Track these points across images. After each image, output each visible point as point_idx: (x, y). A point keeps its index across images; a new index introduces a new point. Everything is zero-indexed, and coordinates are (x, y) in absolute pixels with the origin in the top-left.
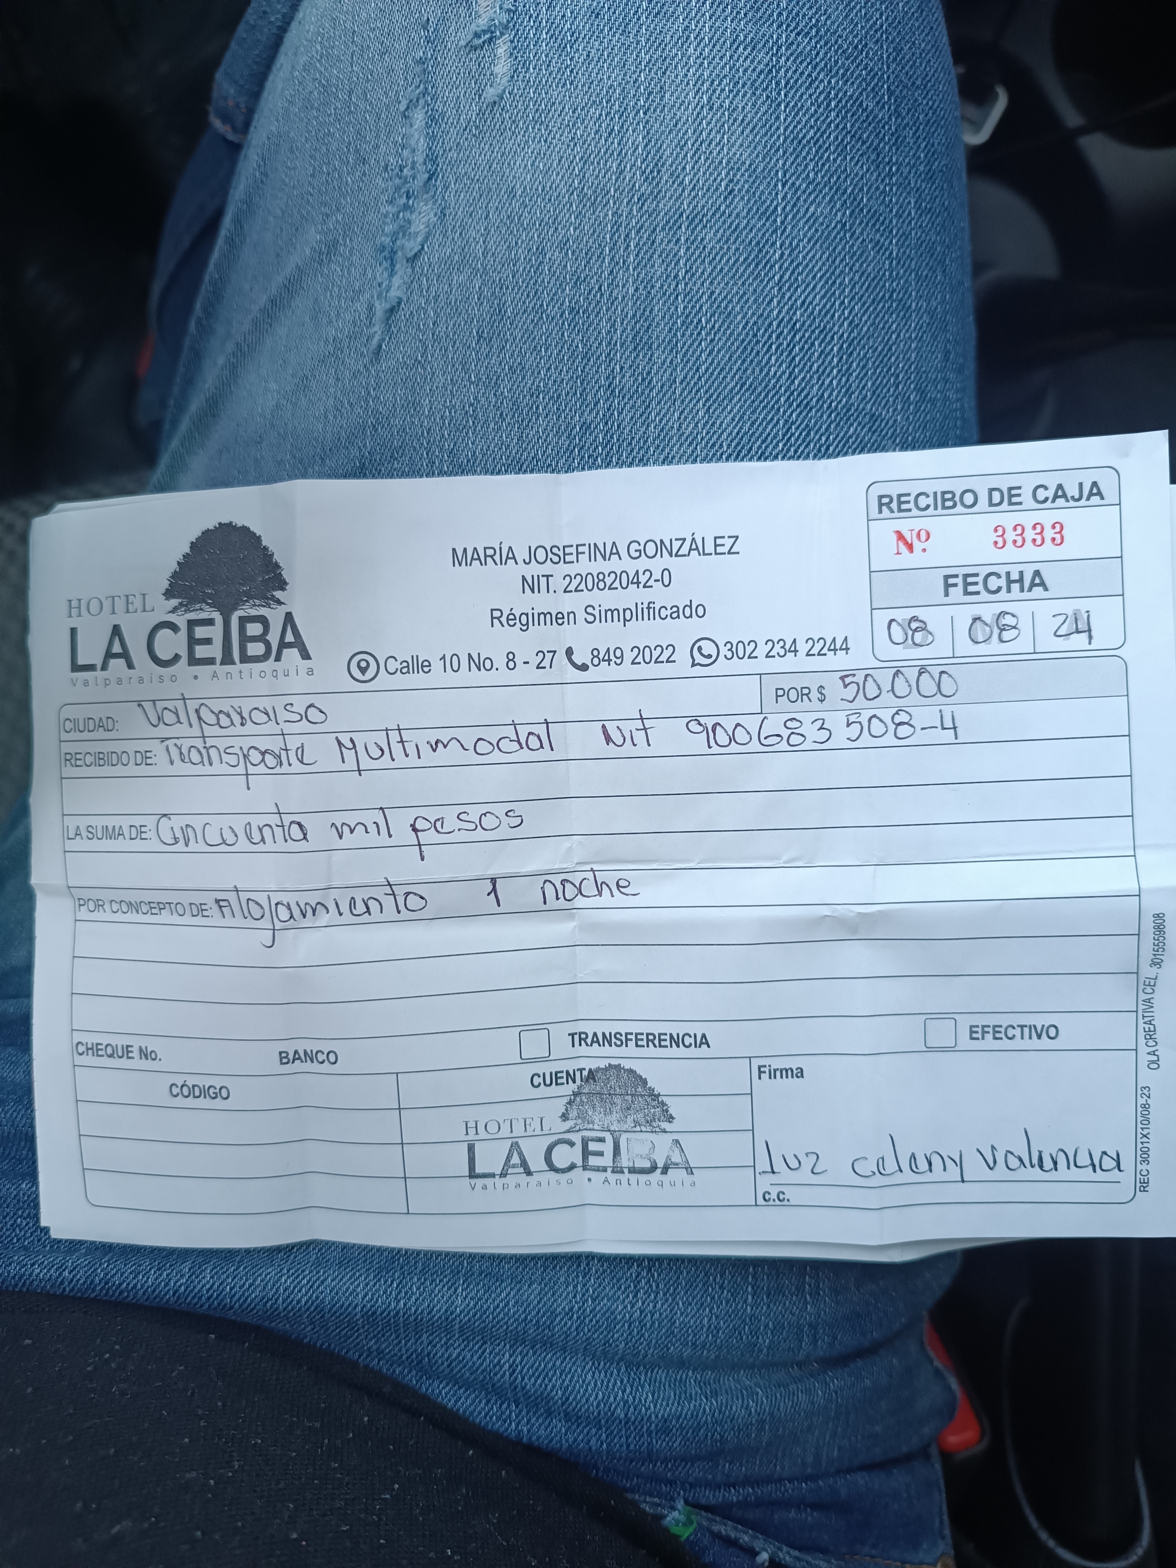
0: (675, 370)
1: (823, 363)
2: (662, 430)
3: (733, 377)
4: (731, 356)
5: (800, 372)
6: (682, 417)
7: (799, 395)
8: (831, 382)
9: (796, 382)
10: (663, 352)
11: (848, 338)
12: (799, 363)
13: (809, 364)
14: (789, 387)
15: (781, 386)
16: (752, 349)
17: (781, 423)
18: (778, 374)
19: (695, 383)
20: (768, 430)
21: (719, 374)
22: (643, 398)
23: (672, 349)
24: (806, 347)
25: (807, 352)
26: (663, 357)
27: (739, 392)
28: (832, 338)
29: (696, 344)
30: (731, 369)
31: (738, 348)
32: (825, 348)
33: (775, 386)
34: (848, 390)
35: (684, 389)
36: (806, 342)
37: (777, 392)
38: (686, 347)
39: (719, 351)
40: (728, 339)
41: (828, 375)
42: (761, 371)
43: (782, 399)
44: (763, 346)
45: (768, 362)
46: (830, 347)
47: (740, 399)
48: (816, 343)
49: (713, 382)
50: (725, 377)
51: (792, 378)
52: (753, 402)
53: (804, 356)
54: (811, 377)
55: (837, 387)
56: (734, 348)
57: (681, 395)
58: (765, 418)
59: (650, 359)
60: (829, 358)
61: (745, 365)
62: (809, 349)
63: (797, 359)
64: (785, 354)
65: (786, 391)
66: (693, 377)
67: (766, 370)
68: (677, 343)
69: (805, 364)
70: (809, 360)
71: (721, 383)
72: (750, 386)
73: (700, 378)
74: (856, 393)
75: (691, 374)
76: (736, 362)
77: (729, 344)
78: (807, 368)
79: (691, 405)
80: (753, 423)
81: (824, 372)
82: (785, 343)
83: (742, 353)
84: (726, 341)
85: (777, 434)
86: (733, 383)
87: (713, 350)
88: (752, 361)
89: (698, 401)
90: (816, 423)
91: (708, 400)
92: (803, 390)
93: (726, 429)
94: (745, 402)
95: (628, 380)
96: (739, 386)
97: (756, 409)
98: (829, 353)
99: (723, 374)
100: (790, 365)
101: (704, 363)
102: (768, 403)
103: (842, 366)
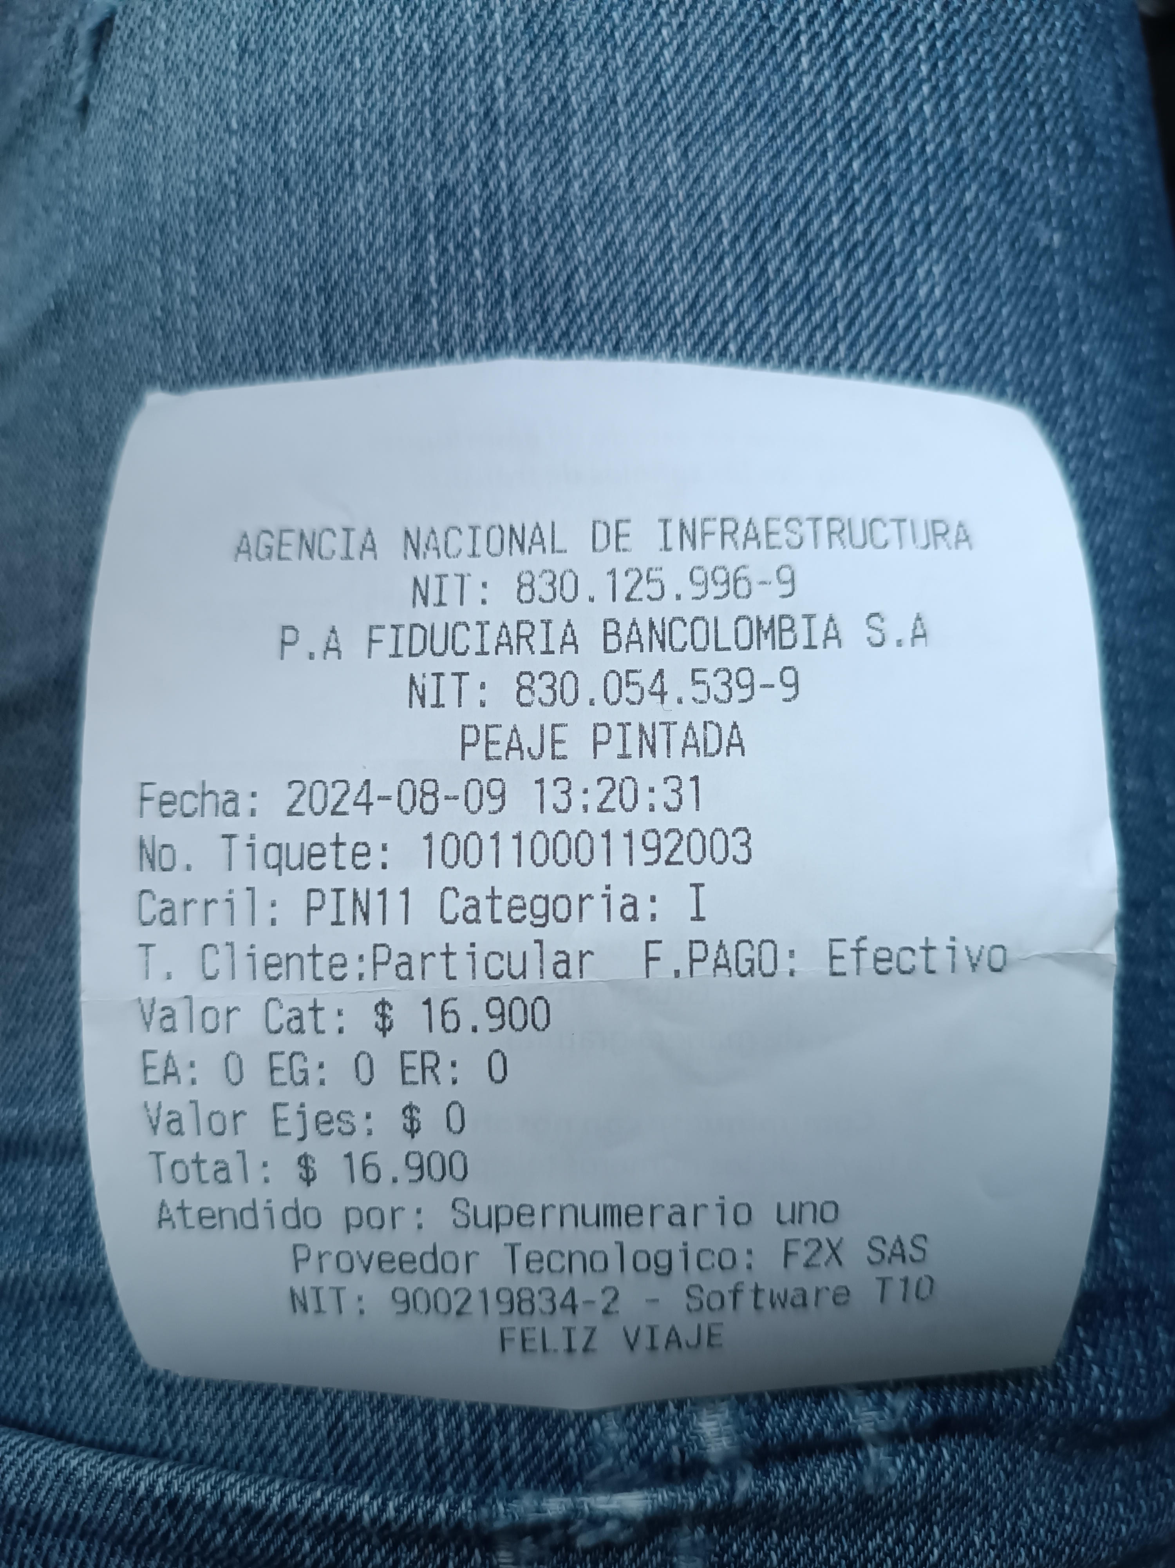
0: (612, 80)
1: (902, 71)
2: (596, 192)
3: (729, 92)
4: (721, 55)
5: (861, 84)
6: (635, 169)
7: (862, 127)
8: (920, 107)
9: (854, 104)
10: (587, 49)
11: (943, 30)
12: (856, 70)
13: (874, 72)
14: (840, 113)
15: (824, 112)
16: (762, 43)
17: (832, 178)
18: (817, 89)
19: (655, 105)
20: (807, 192)
21: (701, 86)
22: (554, 133)
23: (604, 42)
24: (867, 41)
25: (868, 51)
26: (587, 58)
27: (743, 119)
28: (914, 28)
29: (651, 31)
30: (723, 78)
31: (733, 39)
32: (903, 44)
33: (812, 111)
34: (953, 124)
35: (634, 116)
36: (865, 33)
37: (818, 122)
38: (632, 38)
39: (697, 44)
40: (712, 24)
41: (914, 94)
42: (783, 82)
43: (830, 136)
44: (783, 37)
45: (794, 67)
46: (911, 45)
47: (746, 134)
48: (885, 36)
49: (690, 103)
50: (712, 93)
51: (844, 96)
52: (773, 138)
53: (864, 57)
54: (882, 96)
55: (932, 117)
56: (726, 39)
57: (629, 126)
58: (798, 169)
59: (562, 63)
60: (912, 64)
61: (751, 71)
62: (872, 45)
63: (851, 63)
64: (826, 53)
65: (835, 120)
66: (649, 93)
67: (791, 82)
68: (612, 32)
69: (867, 73)
70: (874, 65)
71: (706, 104)
72: (765, 109)
73: (663, 94)
74: (970, 131)
75: (645, 86)
76: (732, 64)
77: (715, 31)
78: (872, 79)
79: (651, 145)
80: (776, 179)
81: (904, 89)
82: (825, 32)
83: (744, 47)
84: (709, 28)
85: (825, 200)
86: (730, 104)
87: (684, 43)
88: (763, 64)
89: (664, 137)
90: (899, 181)
91: (682, 135)
92: (867, 119)
93: (723, 188)
94: (757, 137)
95: (522, 102)
96: (742, 110)
97: (779, 153)
98: (911, 56)
99: (710, 86)
100: (838, 73)
101: (668, 66)
102: (803, 141)
103: (938, 80)
